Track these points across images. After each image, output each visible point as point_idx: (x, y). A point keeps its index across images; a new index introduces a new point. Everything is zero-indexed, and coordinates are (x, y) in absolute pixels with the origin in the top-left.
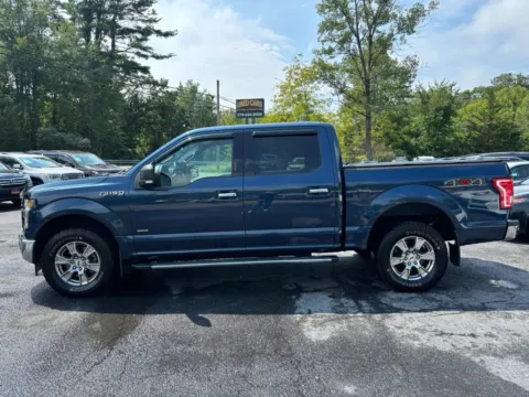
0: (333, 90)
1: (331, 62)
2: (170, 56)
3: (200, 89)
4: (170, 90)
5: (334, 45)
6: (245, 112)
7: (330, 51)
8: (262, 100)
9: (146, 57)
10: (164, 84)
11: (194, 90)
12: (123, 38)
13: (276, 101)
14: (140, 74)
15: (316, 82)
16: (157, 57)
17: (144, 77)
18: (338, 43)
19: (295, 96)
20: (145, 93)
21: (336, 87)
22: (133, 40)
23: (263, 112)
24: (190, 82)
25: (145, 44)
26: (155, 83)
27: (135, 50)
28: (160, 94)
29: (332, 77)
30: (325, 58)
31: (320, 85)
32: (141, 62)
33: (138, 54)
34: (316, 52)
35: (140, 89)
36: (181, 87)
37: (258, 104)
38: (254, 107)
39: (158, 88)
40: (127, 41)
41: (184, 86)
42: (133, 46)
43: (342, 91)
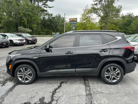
0: (97, 16)
1: (96, 7)
2: (53, 7)
3: (61, 16)
4: (53, 16)
5: (97, 2)
6: (72, 22)
7: (96, 4)
8: (77, 19)
9: (47, 7)
10: (52, 15)
11: (60, 16)
12: (41, 2)
13: (80, 19)
14: (45, 12)
15: (92, 13)
16: (50, 7)
17: (46, 13)
18: (99, 2)
19: (86, 17)
20: (47, 17)
21: (98, 15)
22: (43, 3)
23: (77, 22)
24: (59, 14)
25: (46, 4)
26: (49, 15)
27: (44, 6)
28: (51, 18)
29: (97, 12)
30: (95, 6)
31: (93, 14)
32: (45, 9)
33: (45, 7)
34: (92, 5)
35: (45, 16)
36: (56, 16)
37: (76, 20)
38: (74, 21)
39: (50, 16)
40: (42, 3)
41: (57, 15)
42: (43, 4)
43: (99, 16)
